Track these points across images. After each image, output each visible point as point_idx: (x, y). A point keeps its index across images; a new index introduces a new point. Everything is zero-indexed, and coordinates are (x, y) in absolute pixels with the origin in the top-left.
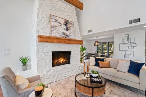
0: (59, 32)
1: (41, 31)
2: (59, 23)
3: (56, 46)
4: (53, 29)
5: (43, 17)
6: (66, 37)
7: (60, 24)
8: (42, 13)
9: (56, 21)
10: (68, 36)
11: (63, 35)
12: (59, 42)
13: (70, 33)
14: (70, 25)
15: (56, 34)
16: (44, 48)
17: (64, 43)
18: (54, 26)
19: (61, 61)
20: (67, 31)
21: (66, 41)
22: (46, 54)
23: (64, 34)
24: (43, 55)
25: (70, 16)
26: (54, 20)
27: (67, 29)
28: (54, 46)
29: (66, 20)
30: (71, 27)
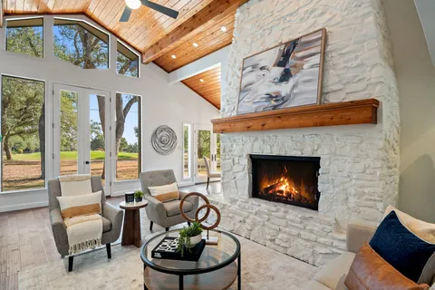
0: (257, 97)
2: (261, 69)
4: (243, 95)
5: (234, 74)
6: (275, 107)
7: (262, 72)
9: (254, 67)
10: (284, 100)
11: (266, 104)
13: (294, 87)
14: (300, 54)
18: (246, 86)
20: (283, 83)
21: (270, 122)
22: (236, 159)
23: (270, 97)
24: (231, 161)
26: (250, 69)
27: (286, 76)
28: (252, 139)
29: (286, 44)
30: (302, 58)
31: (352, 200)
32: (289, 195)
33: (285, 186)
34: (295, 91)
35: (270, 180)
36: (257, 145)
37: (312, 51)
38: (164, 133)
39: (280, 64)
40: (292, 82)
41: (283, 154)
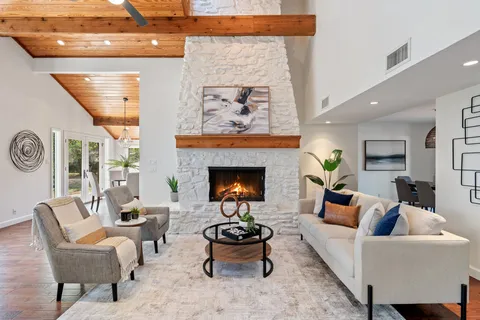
0: (222, 122)
1: (184, 126)
2: (223, 100)
3: (217, 155)
4: (206, 118)
5: (190, 97)
6: (239, 132)
7: (225, 103)
8: (189, 89)
9: (216, 97)
10: (246, 128)
11: (232, 129)
12: (218, 146)
13: (253, 120)
14: (255, 99)
15: (213, 128)
16: (191, 160)
17: (232, 146)
18: (209, 111)
19: (236, 190)
20: (244, 116)
21: (237, 142)
22: (196, 171)
23: (234, 124)
24: (190, 173)
25: (261, 73)
26: (212, 97)
27: (245, 111)
28: (213, 155)
29: (243, 88)
30: (257, 102)
31: (285, 190)
32: (241, 193)
33: (238, 189)
34: (254, 123)
35: (225, 185)
36: (217, 159)
37: (263, 99)
38: (27, 141)
39: (240, 101)
40: (250, 116)
41: (241, 165)
